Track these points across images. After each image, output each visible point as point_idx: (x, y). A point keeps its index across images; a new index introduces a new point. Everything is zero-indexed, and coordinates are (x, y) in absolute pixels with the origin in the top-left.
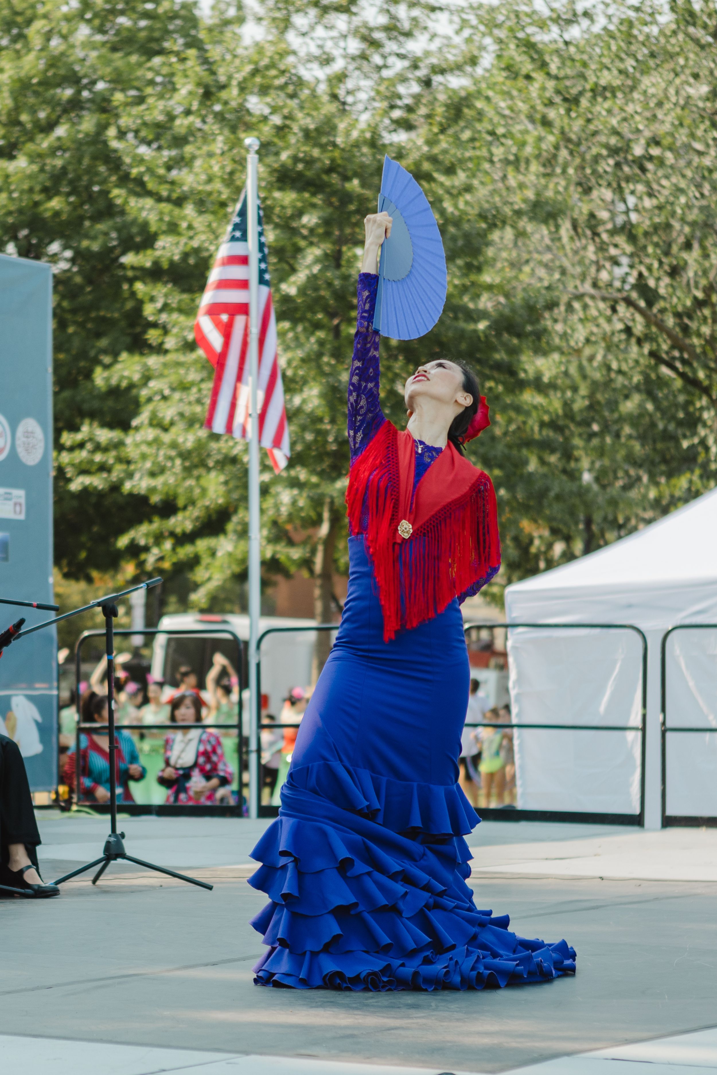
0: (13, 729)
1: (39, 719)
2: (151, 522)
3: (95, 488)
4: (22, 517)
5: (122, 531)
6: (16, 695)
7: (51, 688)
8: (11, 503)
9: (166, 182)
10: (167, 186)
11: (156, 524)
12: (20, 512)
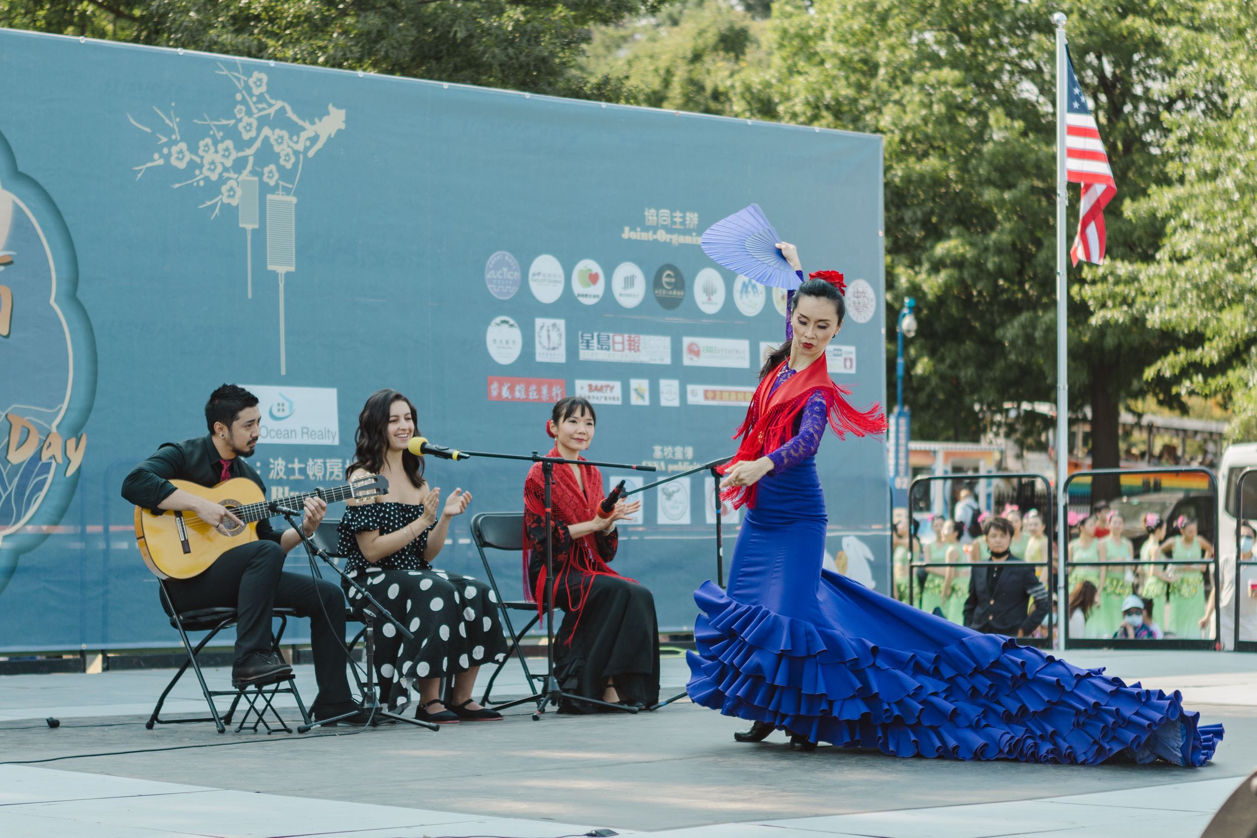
0: (844, 567)
1: (872, 558)
2: (1177, 353)
3: (1117, 322)
4: (853, 371)
5: (1150, 364)
6: (848, 536)
7: (884, 530)
8: (841, 359)
9: (1187, 10)
10: (1189, 14)
11: (1182, 357)
12: (851, 367)
